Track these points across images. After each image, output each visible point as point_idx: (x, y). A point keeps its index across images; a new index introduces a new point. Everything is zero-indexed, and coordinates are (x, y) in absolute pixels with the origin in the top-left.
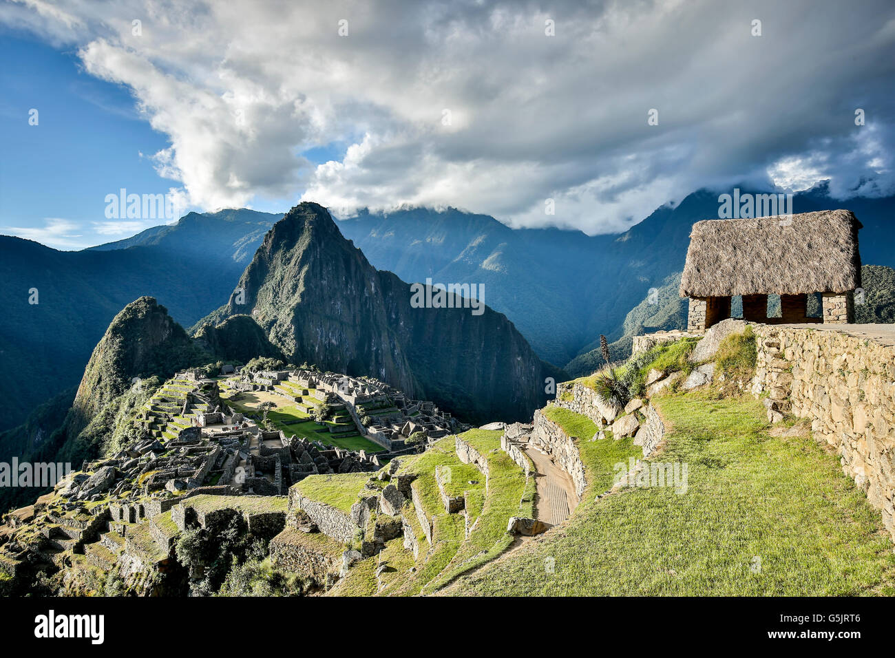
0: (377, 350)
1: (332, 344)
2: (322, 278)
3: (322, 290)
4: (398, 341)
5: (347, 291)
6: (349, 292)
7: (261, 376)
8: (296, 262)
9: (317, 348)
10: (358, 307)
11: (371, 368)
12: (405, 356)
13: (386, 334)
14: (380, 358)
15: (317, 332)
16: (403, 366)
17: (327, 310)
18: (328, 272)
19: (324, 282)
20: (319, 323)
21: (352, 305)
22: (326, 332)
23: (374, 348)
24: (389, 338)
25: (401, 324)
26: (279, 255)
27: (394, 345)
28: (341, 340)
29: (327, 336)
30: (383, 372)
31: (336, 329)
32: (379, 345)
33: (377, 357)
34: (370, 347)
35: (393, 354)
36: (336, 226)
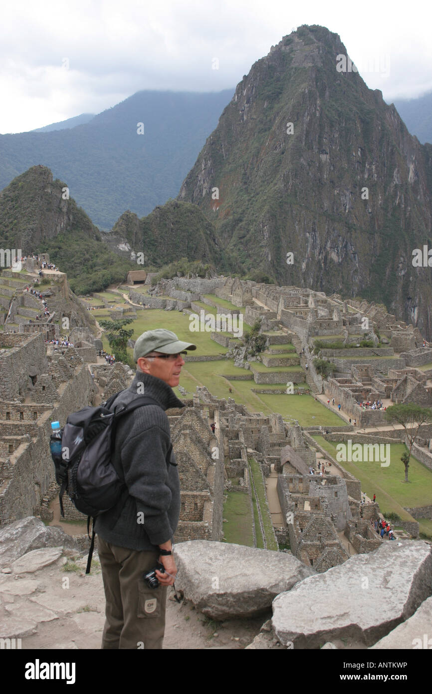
1: (332, 260)
3: (320, 169)
7: (176, 286)
11: (394, 304)
17: (327, 204)
18: (333, 141)
19: (325, 158)
20: (311, 225)
23: (403, 273)
29: (323, 247)
30: (415, 313)
34: (395, 269)
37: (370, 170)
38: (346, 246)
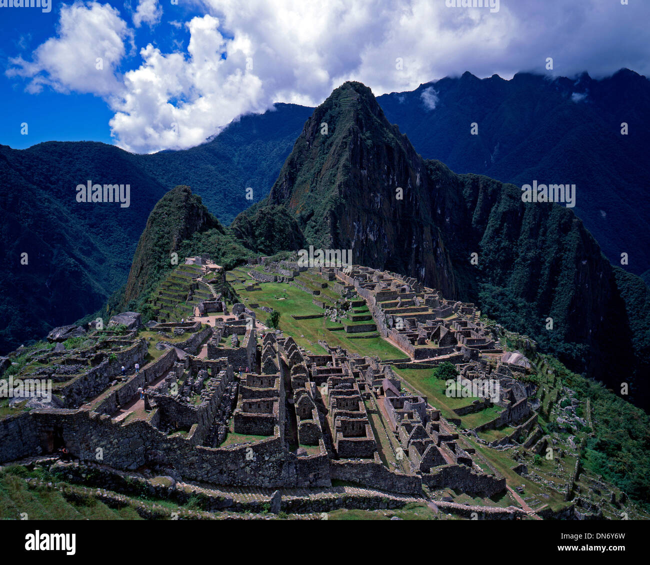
0: (417, 248)
1: (370, 239)
2: (362, 168)
3: (361, 180)
4: (442, 239)
5: (389, 182)
7: (283, 267)
8: (335, 150)
9: (353, 244)
11: (410, 267)
12: (449, 256)
13: (429, 230)
14: (420, 256)
15: (354, 226)
16: (446, 267)
17: (366, 203)
18: (369, 160)
19: (364, 172)
20: (357, 217)
21: (393, 198)
22: (363, 227)
23: (415, 246)
24: (432, 234)
25: (447, 220)
27: (437, 243)
28: (379, 236)
29: (365, 231)
30: (423, 272)
31: (374, 223)
32: (420, 242)
33: (417, 256)
34: (410, 244)
35: (435, 253)
37: (393, 179)
38: (379, 230)
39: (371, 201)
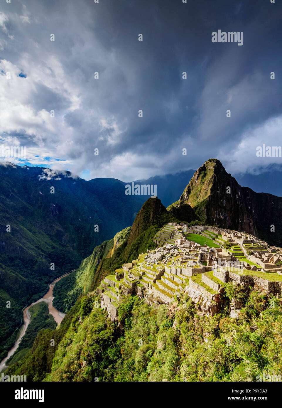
0: (242, 222)
1: (221, 218)
2: (218, 190)
3: (217, 195)
4: (252, 219)
6: (229, 196)
7: (196, 228)
8: (207, 183)
9: (214, 220)
10: (233, 202)
12: (255, 226)
13: (246, 215)
14: (243, 226)
15: (215, 213)
16: (254, 231)
17: (219, 204)
18: (220, 187)
19: (218, 192)
20: (216, 209)
21: (230, 202)
22: (219, 213)
23: (240, 222)
24: (248, 217)
25: (253, 211)
26: (199, 180)
27: (250, 221)
28: (225, 217)
31: (223, 212)
32: (243, 220)
33: (241, 226)
34: (238, 221)
36: (224, 168)
38: (225, 214)
39: (222, 203)
